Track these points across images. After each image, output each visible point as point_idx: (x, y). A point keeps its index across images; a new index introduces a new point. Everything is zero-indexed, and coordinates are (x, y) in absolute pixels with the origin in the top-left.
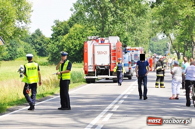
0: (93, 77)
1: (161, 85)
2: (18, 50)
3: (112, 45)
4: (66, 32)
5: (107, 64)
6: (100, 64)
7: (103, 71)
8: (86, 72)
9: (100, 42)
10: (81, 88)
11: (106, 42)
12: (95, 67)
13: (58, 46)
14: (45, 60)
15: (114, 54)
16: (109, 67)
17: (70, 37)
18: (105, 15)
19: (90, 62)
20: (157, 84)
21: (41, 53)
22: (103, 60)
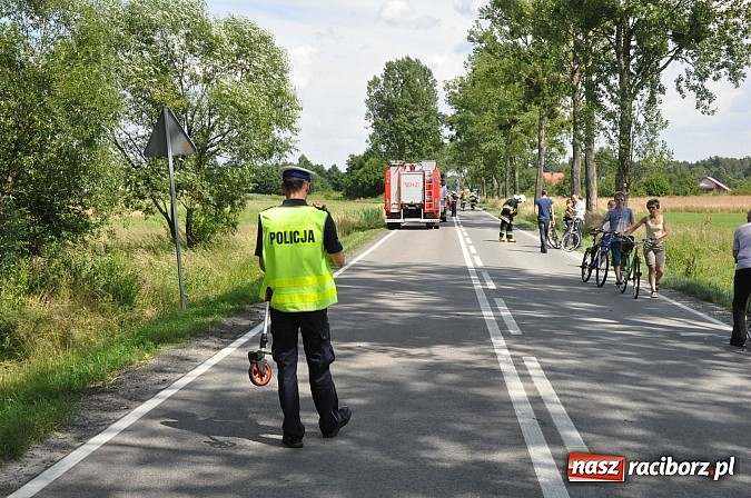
0: (398, 221)
1: (509, 237)
2: (315, 185)
3: (427, 174)
4: (361, 166)
5: (419, 202)
6: (409, 202)
7: (412, 211)
8: (388, 213)
9: (408, 168)
10: (383, 240)
11: (418, 168)
12: (402, 206)
13: (353, 181)
14: (339, 194)
15: (430, 187)
16: (422, 206)
17: (365, 172)
18: (402, 148)
19: (394, 199)
20: (501, 235)
21: (337, 188)
22: (413, 195)
